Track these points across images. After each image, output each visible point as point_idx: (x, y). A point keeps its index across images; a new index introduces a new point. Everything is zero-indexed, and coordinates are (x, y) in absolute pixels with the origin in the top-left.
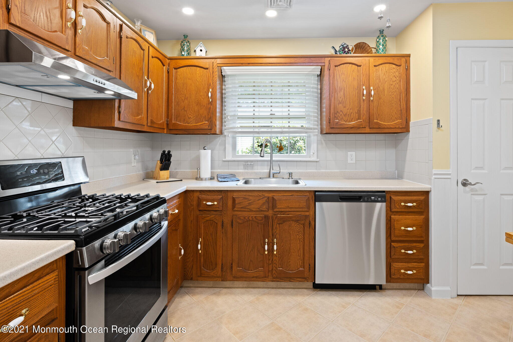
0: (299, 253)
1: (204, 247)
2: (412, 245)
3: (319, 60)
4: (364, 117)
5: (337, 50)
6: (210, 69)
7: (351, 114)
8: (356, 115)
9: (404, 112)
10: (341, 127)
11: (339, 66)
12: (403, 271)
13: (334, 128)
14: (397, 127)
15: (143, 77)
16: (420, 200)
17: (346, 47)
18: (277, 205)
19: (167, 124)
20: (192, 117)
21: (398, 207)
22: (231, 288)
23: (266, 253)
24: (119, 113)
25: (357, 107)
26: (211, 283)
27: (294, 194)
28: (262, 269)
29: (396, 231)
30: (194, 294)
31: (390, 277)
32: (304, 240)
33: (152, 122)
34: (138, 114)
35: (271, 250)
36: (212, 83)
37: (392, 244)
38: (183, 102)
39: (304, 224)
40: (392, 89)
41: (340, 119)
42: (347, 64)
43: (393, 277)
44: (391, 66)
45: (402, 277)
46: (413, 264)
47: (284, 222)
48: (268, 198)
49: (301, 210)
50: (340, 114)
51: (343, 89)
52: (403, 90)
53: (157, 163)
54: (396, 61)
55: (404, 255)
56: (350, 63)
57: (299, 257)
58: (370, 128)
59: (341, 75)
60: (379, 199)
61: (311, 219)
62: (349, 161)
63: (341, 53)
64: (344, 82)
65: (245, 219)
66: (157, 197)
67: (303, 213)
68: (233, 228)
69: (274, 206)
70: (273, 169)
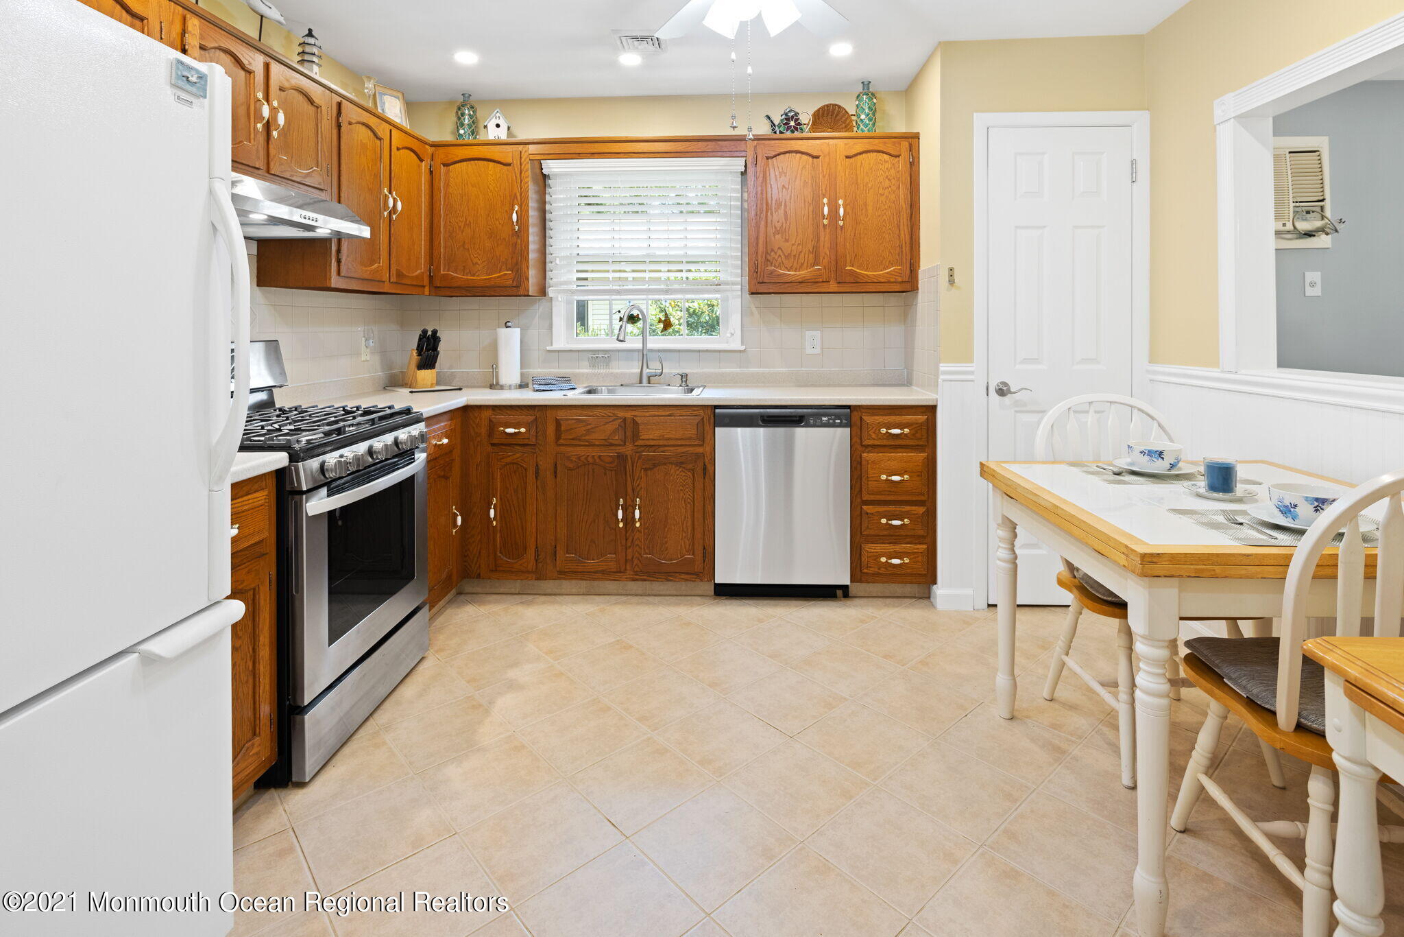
0: (685, 525)
1: (502, 514)
2: (903, 509)
3: (734, 145)
4: (826, 261)
5: (776, 122)
6: (515, 165)
7: (799, 255)
8: (811, 255)
9: (906, 249)
10: (779, 281)
11: (773, 159)
12: (883, 559)
13: (765, 283)
14: (893, 280)
15: (380, 189)
16: (917, 424)
17: (792, 117)
18: (640, 434)
19: (431, 277)
20: (479, 262)
21: (873, 436)
23: (622, 525)
24: (339, 261)
25: (812, 241)
26: (518, 585)
27: (674, 412)
28: (614, 556)
29: (870, 483)
31: (858, 570)
32: (694, 502)
33: (400, 274)
34: (372, 262)
35: (629, 519)
36: (518, 194)
37: (865, 507)
38: (462, 232)
39: (693, 470)
40: (882, 205)
41: (777, 265)
42: (790, 155)
43: (865, 571)
44: (880, 157)
45: (883, 571)
46: (904, 545)
47: (655, 466)
48: (625, 420)
49: (686, 443)
50: (778, 254)
51: (783, 204)
52: (904, 206)
53: (412, 353)
54: (889, 146)
55: (887, 529)
56: (797, 152)
57: (684, 535)
58: (839, 283)
59: (778, 176)
60: (836, 421)
61: (707, 460)
62: (809, 351)
63: (781, 129)
64: (784, 189)
65: (580, 460)
66: (408, 411)
67: (691, 449)
68: (558, 479)
69: (636, 436)
70: (648, 367)
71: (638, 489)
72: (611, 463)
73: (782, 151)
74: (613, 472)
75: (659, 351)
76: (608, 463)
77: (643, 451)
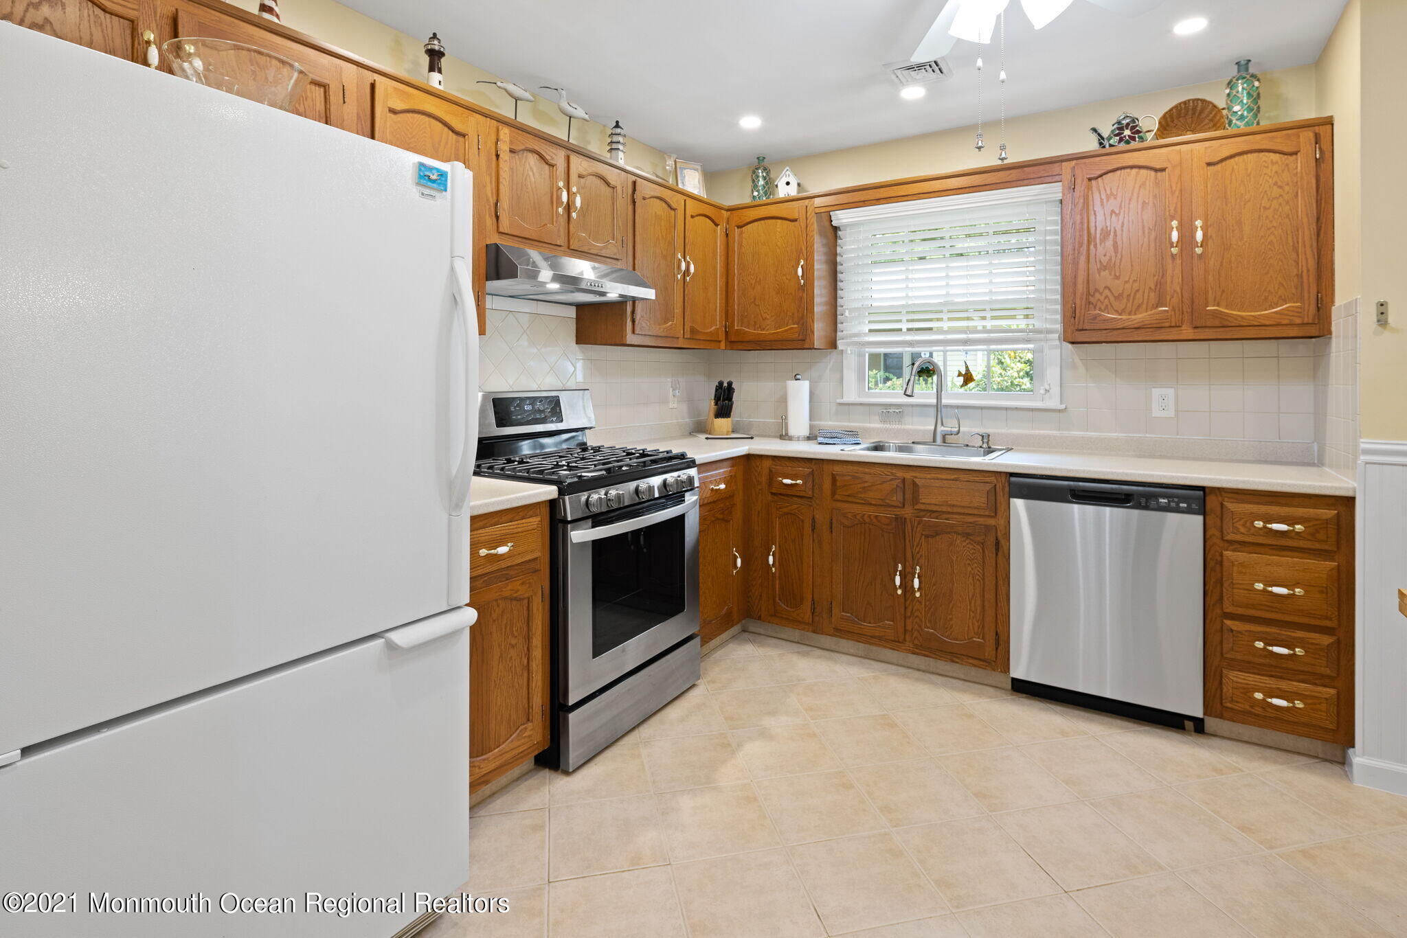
0: (973, 604)
1: (780, 561)
2: (1293, 634)
3: (1044, 170)
4: (1175, 301)
5: (1105, 135)
6: (801, 220)
8: (1152, 295)
9: (1309, 279)
10: (1106, 327)
11: (1099, 179)
12: (1258, 696)
13: (1086, 330)
14: (1286, 322)
15: (674, 255)
16: (1317, 520)
17: (1128, 124)
18: (920, 497)
19: (726, 333)
20: (768, 317)
21: (1242, 530)
22: (832, 651)
23: (899, 592)
24: (634, 322)
25: (1154, 276)
26: (796, 634)
27: (962, 476)
28: (891, 623)
29: (1235, 591)
30: (762, 645)
31: (1217, 702)
32: (984, 580)
33: (693, 331)
34: (666, 320)
35: (907, 585)
36: (804, 249)
37: (1227, 622)
38: (753, 289)
39: (983, 544)
40: (1267, 221)
41: (1103, 308)
42: (1123, 171)
43: (1228, 705)
44: (1264, 159)
45: (1257, 710)
46: (1295, 683)
47: (937, 534)
48: (904, 480)
49: (976, 512)
50: (1104, 295)
51: (1112, 234)
52: (1305, 220)
53: (710, 405)
54: (1279, 141)
55: (1265, 657)
56: (1132, 167)
57: (972, 615)
58: (1196, 328)
59: (1105, 200)
60: (1181, 505)
61: (999, 534)
62: (1156, 412)
63: (1112, 142)
64: (1113, 215)
65: (856, 518)
66: (682, 456)
67: (981, 520)
68: (834, 534)
69: (915, 500)
70: (942, 424)
71: (919, 555)
72: (887, 525)
73: (1110, 168)
74: (891, 535)
75: (958, 407)
76: (884, 524)
77: (924, 516)
